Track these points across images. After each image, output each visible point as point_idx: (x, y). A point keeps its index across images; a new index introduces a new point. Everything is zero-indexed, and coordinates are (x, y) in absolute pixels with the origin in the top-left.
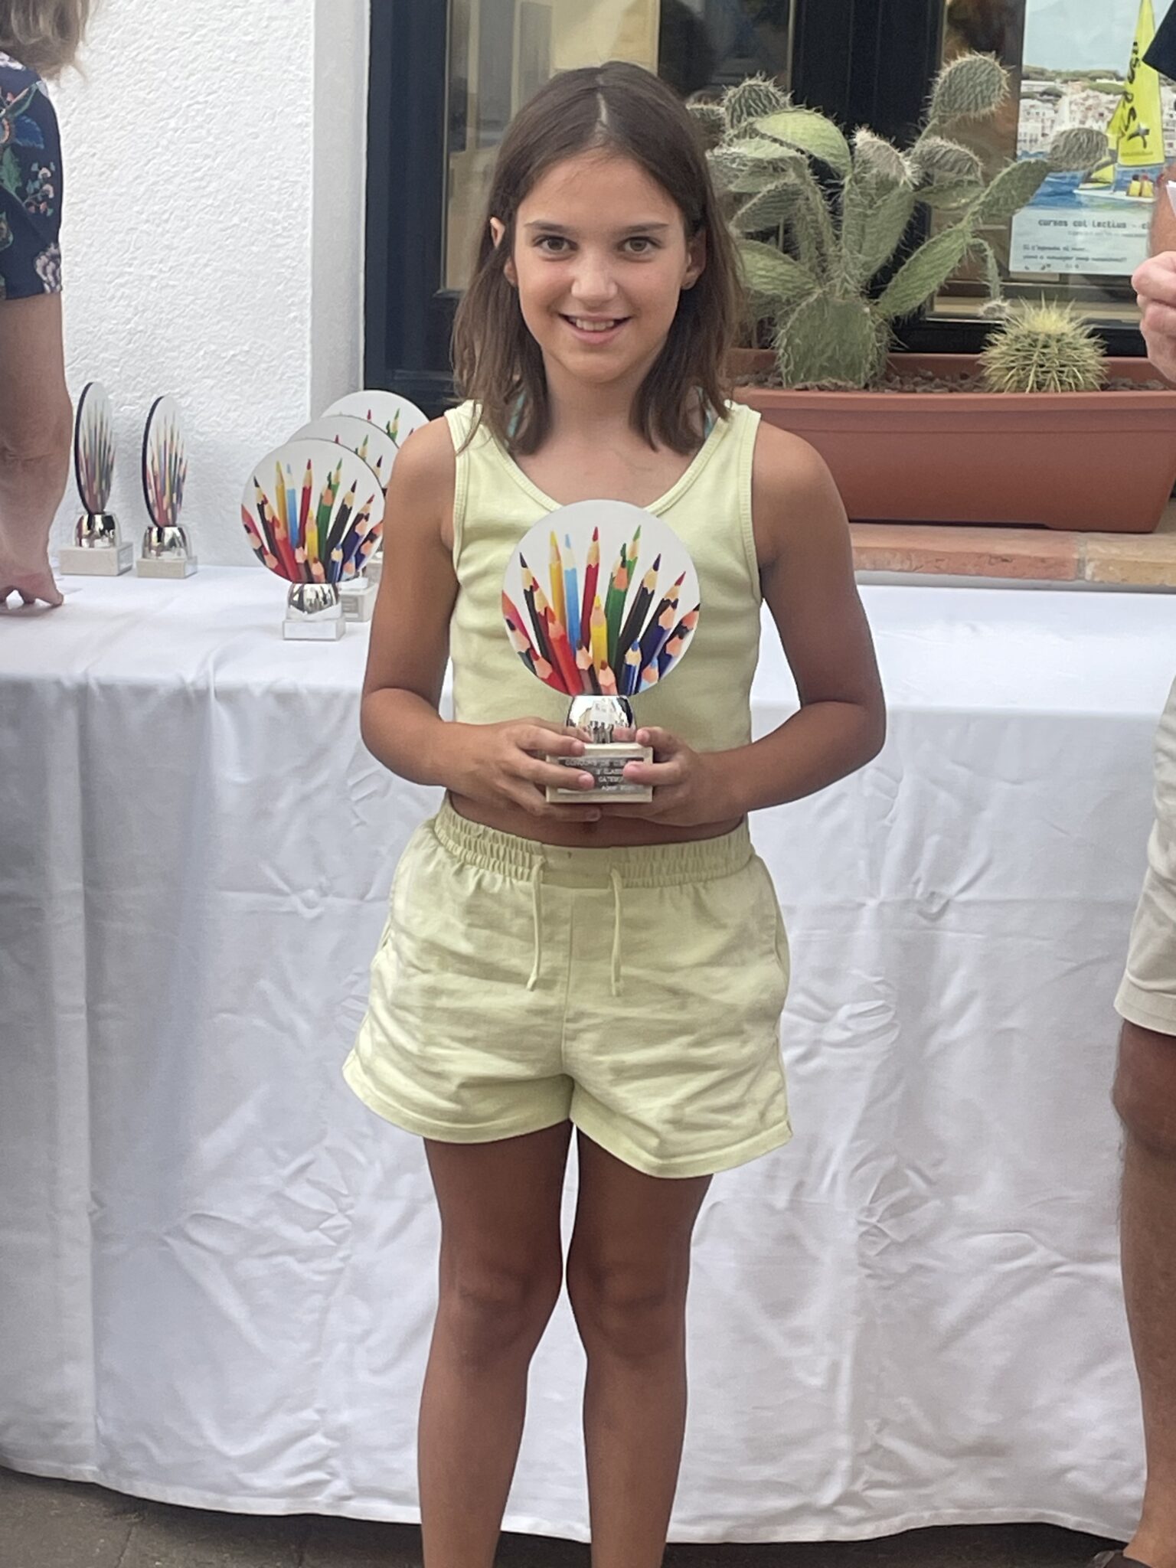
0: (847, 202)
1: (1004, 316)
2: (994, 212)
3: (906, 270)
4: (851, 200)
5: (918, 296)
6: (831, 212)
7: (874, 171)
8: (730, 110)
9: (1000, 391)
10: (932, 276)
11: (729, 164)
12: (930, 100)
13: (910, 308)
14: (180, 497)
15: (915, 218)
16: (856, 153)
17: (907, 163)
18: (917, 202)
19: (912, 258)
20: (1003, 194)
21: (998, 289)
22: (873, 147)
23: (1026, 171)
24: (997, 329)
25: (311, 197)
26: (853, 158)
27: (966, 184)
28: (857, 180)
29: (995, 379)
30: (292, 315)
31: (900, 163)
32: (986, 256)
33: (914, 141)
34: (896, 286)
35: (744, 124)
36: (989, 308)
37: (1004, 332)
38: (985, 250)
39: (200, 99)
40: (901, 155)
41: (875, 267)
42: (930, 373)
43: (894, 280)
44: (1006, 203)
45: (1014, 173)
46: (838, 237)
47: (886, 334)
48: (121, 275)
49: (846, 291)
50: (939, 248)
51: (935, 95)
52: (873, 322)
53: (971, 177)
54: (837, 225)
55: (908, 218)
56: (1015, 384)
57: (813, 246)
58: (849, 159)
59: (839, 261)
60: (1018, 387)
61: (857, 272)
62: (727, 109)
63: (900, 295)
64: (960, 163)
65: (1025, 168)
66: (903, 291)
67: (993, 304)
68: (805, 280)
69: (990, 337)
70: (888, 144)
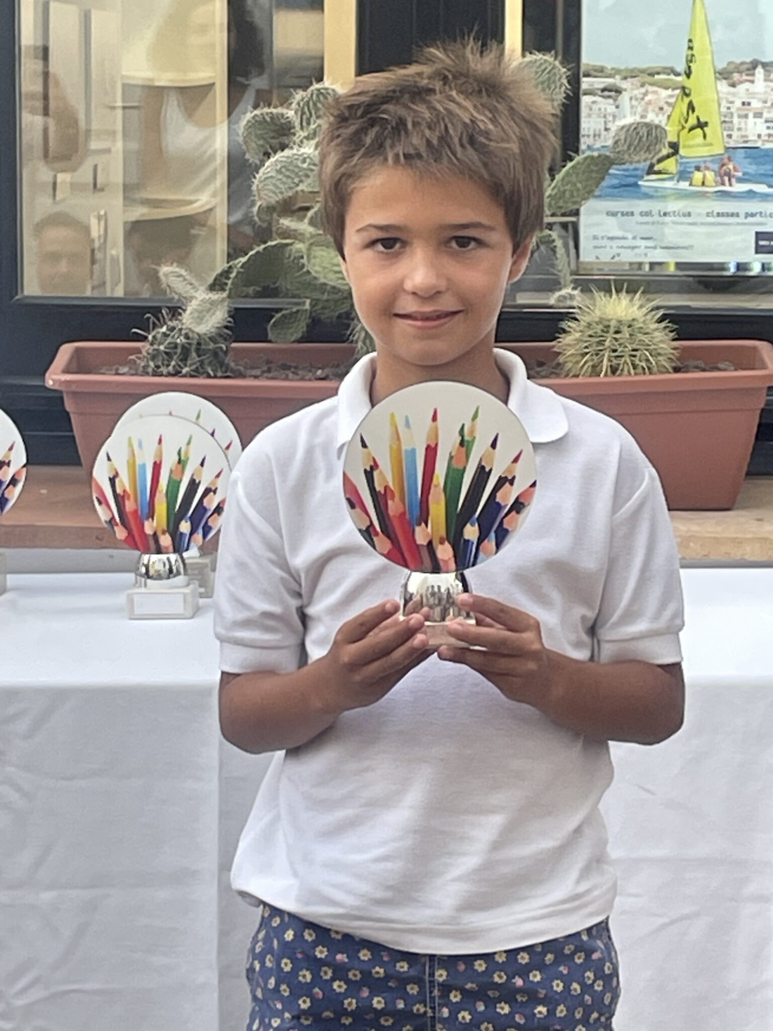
8: (299, 113)
9: (577, 376)
11: (300, 164)
20: (568, 187)
21: (569, 279)
23: (589, 165)
24: (570, 316)
29: (570, 365)
32: (555, 247)
35: (313, 126)
36: (560, 296)
37: (576, 319)
38: (554, 241)
44: (572, 196)
45: (579, 167)
56: (590, 369)
60: (592, 372)
62: (296, 113)
65: (588, 161)
67: (563, 292)
69: (564, 325)
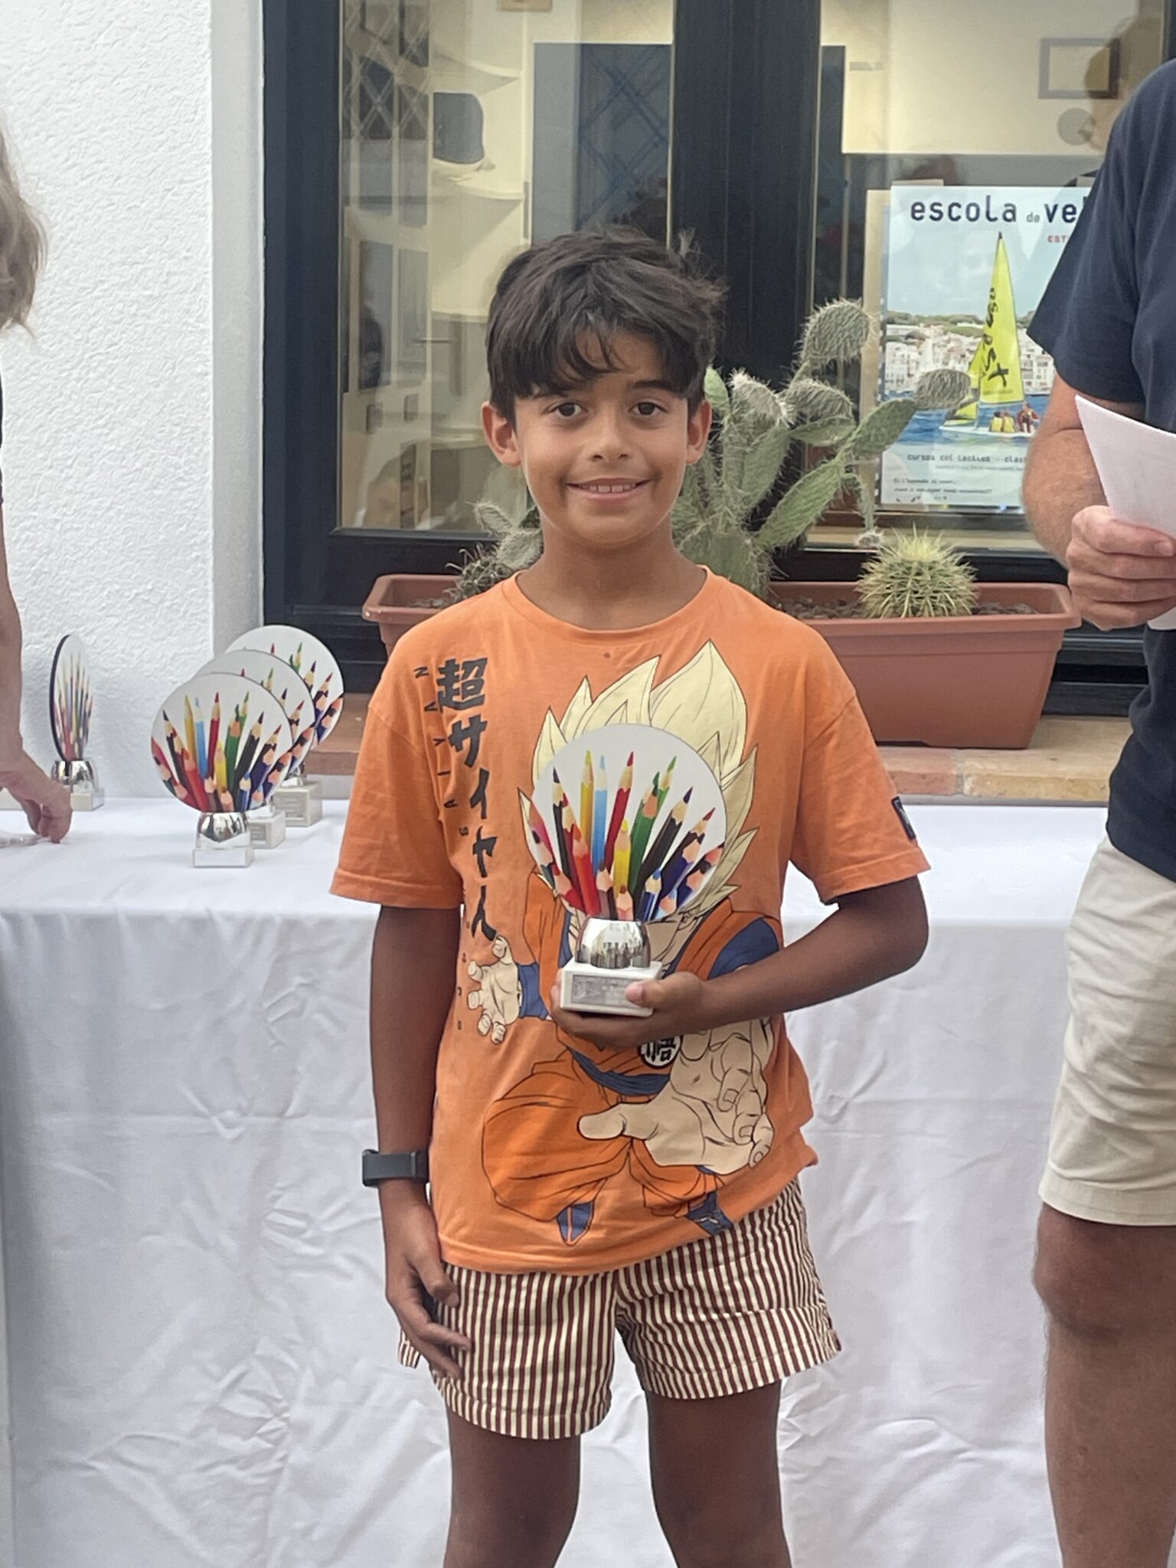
0: (726, 440)
1: (878, 545)
2: (865, 448)
3: (785, 504)
4: (730, 439)
5: (798, 528)
6: (711, 450)
7: (752, 411)
9: (877, 616)
10: (808, 510)
12: (802, 344)
13: (790, 539)
14: (86, 732)
15: (790, 455)
16: (734, 395)
17: (782, 404)
18: (792, 439)
19: (790, 492)
20: (873, 432)
21: (872, 521)
22: (750, 389)
23: (893, 411)
24: (872, 557)
25: (211, 442)
26: (731, 400)
27: (838, 422)
28: (736, 420)
29: (871, 605)
30: (194, 555)
31: (776, 404)
32: (860, 489)
33: (788, 383)
34: (775, 519)
36: (864, 538)
37: (878, 561)
38: (858, 484)
39: (101, 350)
40: (777, 396)
41: (755, 501)
42: (810, 601)
43: (773, 512)
44: (877, 440)
45: (884, 412)
46: (719, 474)
47: (767, 564)
48: (28, 518)
49: (729, 525)
50: (814, 483)
51: (806, 339)
52: (755, 553)
53: (843, 416)
54: (718, 462)
55: (784, 455)
56: (892, 610)
57: (696, 481)
58: (728, 399)
59: (720, 496)
60: (894, 612)
61: (738, 507)
63: (780, 527)
64: (831, 404)
65: (893, 407)
66: (783, 523)
67: (867, 534)
68: (691, 514)
69: (867, 566)
70: (764, 386)
